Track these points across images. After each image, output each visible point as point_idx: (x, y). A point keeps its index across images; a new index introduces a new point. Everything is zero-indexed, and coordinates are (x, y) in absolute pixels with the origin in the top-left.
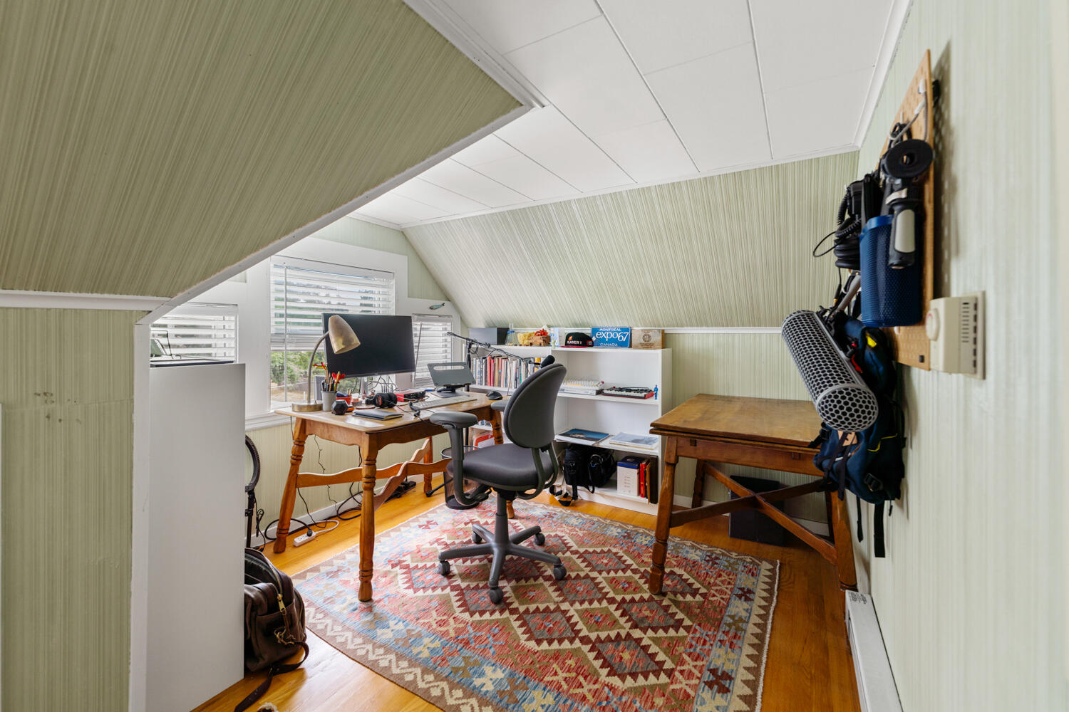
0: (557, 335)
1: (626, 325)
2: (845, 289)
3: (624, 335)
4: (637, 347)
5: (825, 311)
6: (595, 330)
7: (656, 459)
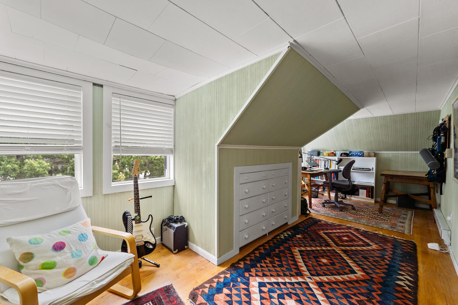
0: (338, 153)
1: (361, 151)
2: (435, 145)
3: (361, 154)
4: (365, 157)
5: (430, 149)
6: (350, 152)
7: (373, 187)
